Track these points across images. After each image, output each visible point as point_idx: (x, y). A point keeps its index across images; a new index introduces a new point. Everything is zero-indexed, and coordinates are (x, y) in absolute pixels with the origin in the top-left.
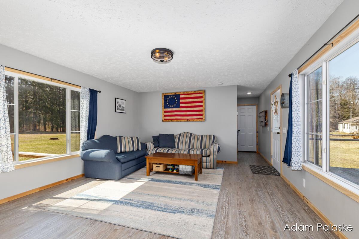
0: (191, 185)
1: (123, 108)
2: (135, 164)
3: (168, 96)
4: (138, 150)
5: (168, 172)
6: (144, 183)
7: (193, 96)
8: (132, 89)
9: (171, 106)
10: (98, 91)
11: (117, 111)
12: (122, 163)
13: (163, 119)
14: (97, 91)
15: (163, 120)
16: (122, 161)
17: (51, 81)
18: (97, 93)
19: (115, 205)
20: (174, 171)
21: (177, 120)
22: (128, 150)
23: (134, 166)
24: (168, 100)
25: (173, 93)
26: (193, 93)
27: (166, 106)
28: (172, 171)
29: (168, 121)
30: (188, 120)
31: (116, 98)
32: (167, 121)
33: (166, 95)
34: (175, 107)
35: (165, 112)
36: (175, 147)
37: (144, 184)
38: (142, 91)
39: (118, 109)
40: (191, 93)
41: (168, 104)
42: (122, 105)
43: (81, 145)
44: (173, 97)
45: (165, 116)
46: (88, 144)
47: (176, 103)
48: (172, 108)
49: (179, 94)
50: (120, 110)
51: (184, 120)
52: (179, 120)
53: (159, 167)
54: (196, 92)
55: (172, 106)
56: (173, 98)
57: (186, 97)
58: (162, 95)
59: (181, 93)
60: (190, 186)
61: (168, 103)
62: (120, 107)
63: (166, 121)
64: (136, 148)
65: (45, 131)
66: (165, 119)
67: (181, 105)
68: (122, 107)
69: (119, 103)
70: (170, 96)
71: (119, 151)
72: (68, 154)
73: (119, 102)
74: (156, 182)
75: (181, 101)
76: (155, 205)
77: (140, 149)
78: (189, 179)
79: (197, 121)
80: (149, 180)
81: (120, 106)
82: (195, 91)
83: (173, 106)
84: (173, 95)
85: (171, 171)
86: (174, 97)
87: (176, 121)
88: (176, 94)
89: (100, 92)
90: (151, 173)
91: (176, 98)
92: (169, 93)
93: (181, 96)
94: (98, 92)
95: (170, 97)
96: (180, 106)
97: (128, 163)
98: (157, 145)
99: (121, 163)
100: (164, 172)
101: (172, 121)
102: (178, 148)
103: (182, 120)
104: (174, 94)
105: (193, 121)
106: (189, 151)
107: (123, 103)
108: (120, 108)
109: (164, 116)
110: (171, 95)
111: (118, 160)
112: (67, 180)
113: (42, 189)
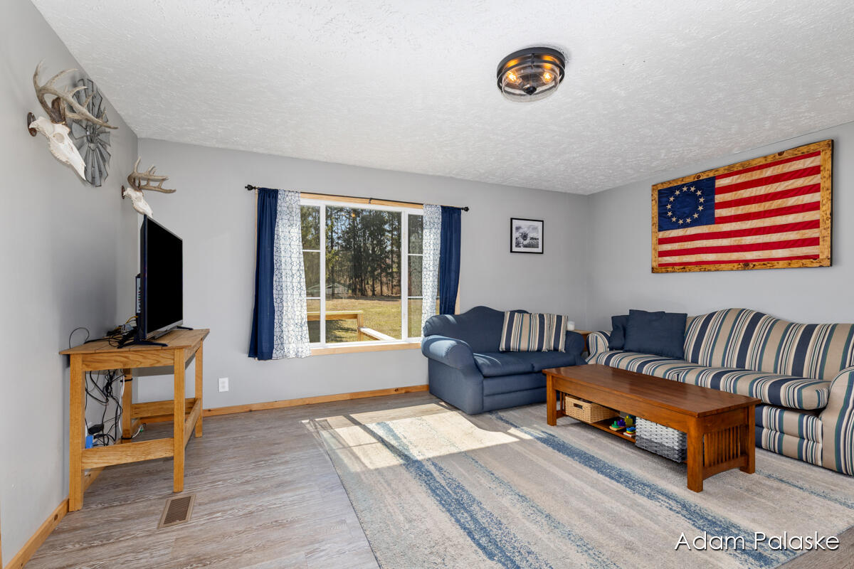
0: (650, 497)
1: (534, 241)
2: (528, 387)
3: (671, 191)
4: (556, 349)
5: (606, 430)
6: (516, 440)
7: (769, 172)
8: (560, 188)
9: (681, 222)
10: (463, 209)
11: (515, 249)
12: (485, 377)
13: (655, 264)
14: (459, 209)
15: (653, 268)
16: (486, 371)
17: (370, 203)
18: (460, 214)
19: (403, 470)
20: (625, 431)
21: (704, 266)
22: (524, 346)
23: (527, 390)
24: (671, 203)
25: (689, 176)
26: (769, 161)
27: (664, 222)
28: (617, 431)
29: (670, 269)
30: (746, 264)
31: (512, 219)
32: (667, 272)
33: (666, 186)
34: (695, 223)
35: (662, 241)
36: (681, 357)
37: (515, 442)
38: (597, 189)
39: (518, 245)
40: (764, 162)
41: (672, 216)
42: (531, 235)
43: (423, 325)
44: (689, 189)
45: (662, 254)
46: (433, 324)
47: (701, 208)
48: (685, 226)
49: (711, 175)
50: (525, 246)
51: (730, 266)
52: (711, 267)
53: (580, 407)
54: (786, 156)
55: (685, 221)
56: (688, 194)
57: (739, 181)
58: (653, 190)
59: (721, 172)
60: (643, 500)
61: (670, 214)
62: (525, 240)
63: (664, 270)
64: (548, 344)
65: (374, 294)
66: (660, 265)
67: (719, 213)
68: (532, 239)
69: (521, 231)
70: (679, 188)
71: (503, 346)
72: (405, 339)
73: (523, 227)
74: (550, 449)
75: (719, 198)
76: (475, 508)
77: (561, 347)
78: (670, 475)
79: (789, 267)
80: (538, 439)
81: (525, 237)
82: (780, 154)
83: (689, 220)
84: (689, 185)
85: (615, 429)
86: (693, 189)
87: (700, 270)
88: (699, 177)
89: (467, 209)
90: (560, 421)
91: (699, 193)
92: (674, 180)
93: (720, 183)
94: (463, 211)
95: (677, 193)
96: (716, 216)
97: (507, 380)
98: (618, 343)
99: (482, 378)
100: (596, 425)
101: (684, 270)
102: (695, 360)
103: (723, 265)
104: (691, 180)
105: (772, 267)
106: (717, 377)
107: (535, 229)
108: (525, 242)
109: (657, 255)
110: (683, 186)
111: (477, 368)
112: (397, 390)
113: (354, 397)
